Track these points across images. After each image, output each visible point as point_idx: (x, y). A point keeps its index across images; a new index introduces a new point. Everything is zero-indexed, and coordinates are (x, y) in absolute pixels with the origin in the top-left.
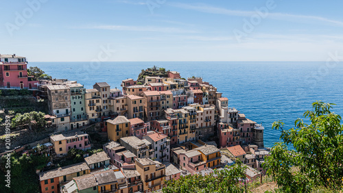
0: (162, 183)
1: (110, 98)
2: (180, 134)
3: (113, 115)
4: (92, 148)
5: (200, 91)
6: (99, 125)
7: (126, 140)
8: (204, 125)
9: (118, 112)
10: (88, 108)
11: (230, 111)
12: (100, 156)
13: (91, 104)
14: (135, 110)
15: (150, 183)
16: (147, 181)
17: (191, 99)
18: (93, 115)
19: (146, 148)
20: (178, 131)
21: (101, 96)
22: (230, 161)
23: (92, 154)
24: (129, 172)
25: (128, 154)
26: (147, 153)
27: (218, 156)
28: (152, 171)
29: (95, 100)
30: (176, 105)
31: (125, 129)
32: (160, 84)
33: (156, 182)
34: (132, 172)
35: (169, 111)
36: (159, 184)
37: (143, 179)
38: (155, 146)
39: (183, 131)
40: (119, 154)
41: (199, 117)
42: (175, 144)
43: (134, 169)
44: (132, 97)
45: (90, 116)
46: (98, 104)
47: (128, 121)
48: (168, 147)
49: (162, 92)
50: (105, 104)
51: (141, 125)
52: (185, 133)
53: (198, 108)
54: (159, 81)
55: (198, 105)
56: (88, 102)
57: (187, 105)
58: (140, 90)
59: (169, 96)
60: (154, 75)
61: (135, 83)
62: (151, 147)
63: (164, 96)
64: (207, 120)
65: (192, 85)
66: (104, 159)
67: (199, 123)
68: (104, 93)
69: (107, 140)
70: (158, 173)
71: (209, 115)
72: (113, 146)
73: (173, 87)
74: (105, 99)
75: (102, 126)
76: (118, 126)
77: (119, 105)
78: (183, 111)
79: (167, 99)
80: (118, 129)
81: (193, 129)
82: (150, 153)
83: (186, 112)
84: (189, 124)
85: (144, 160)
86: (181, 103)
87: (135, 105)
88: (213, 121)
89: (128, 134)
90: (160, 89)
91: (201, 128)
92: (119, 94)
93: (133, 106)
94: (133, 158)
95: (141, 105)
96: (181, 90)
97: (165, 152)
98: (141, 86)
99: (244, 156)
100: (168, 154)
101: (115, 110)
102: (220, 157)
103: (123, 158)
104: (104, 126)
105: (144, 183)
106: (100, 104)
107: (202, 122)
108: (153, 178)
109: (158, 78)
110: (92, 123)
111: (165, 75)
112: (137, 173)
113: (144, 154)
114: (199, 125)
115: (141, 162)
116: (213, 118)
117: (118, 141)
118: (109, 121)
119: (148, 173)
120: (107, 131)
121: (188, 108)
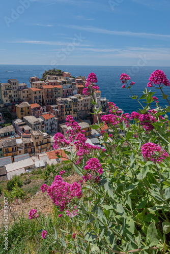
0: (48, 147)
1: (19, 90)
2: (66, 114)
3: (20, 101)
4: (5, 123)
5: (82, 86)
6: (10, 107)
7: (26, 118)
8: (83, 109)
9: (24, 99)
10: (3, 96)
11: (102, 100)
12: (9, 128)
13: (5, 94)
14: (36, 98)
15: (39, 147)
16: (37, 146)
17: (75, 91)
18: (7, 101)
19: (39, 124)
20: (65, 113)
21: (12, 88)
22: (97, 133)
23: (4, 126)
24: (26, 139)
25: (26, 128)
26: (40, 127)
27: (89, 130)
28: (41, 139)
29: (8, 91)
30: (65, 95)
31: (27, 111)
32: (55, 81)
33: (43, 146)
34: (28, 139)
35: (59, 99)
36: (46, 148)
37: (35, 144)
38: (46, 122)
39: (68, 112)
40: (21, 127)
41: (80, 104)
42: (62, 121)
43: (30, 137)
44: (34, 89)
45: (5, 102)
46: (10, 94)
47: (29, 105)
48: (56, 123)
49: (55, 86)
50: (15, 94)
51: (39, 108)
52: (69, 114)
53: (80, 98)
54: (56, 79)
55: (80, 95)
56: (3, 92)
57: (72, 95)
58: (41, 84)
59: (60, 89)
60: (53, 75)
61: (38, 80)
62: (43, 123)
63: (56, 89)
64: (85, 105)
65: (78, 82)
66: (11, 130)
67: (80, 107)
68: (14, 86)
69: (16, 118)
70: (45, 141)
71: (87, 102)
72: (18, 121)
73: (64, 83)
74: (15, 90)
75: (13, 108)
76: (22, 109)
77: (25, 94)
78: (69, 99)
79: (59, 91)
80: (22, 111)
81: (75, 111)
82: (42, 127)
83: (71, 100)
84: (73, 108)
85: (36, 132)
86: (68, 94)
87: (36, 95)
88: (89, 107)
89: (29, 114)
90: (55, 84)
91: (81, 110)
92: (25, 87)
93: (34, 95)
94: (30, 130)
95: (40, 94)
96: (69, 85)
97: (54, 126)
98: (41, 82)
99: (107, 130)
100: (56, 127)
101: (22, 98)
102: (91, 130)
103: (23, 130)
104: (14, 109)
105: (35, 147)
106: (12, 93)
107: (82, 106)
108: (42, 144)
109: (55, 76)
110: (6, 106)
111: (60, 74)
112: (32, 140)
113: (38, 128)
114: (80, 109)
115: (33, 133)
116: (89, 104)
117: (22, 119)
118: (16, 105)
119: (38, 141)
120: (15, 112)
121: (72, 97)
